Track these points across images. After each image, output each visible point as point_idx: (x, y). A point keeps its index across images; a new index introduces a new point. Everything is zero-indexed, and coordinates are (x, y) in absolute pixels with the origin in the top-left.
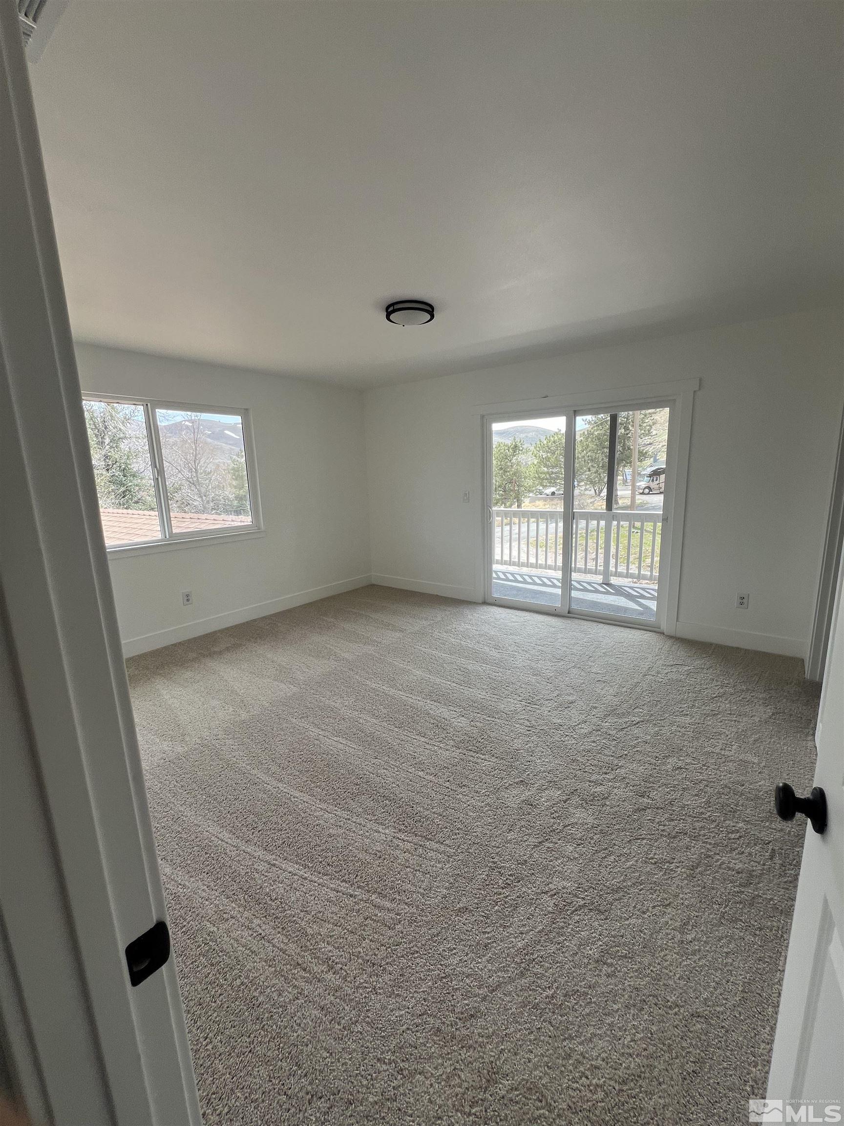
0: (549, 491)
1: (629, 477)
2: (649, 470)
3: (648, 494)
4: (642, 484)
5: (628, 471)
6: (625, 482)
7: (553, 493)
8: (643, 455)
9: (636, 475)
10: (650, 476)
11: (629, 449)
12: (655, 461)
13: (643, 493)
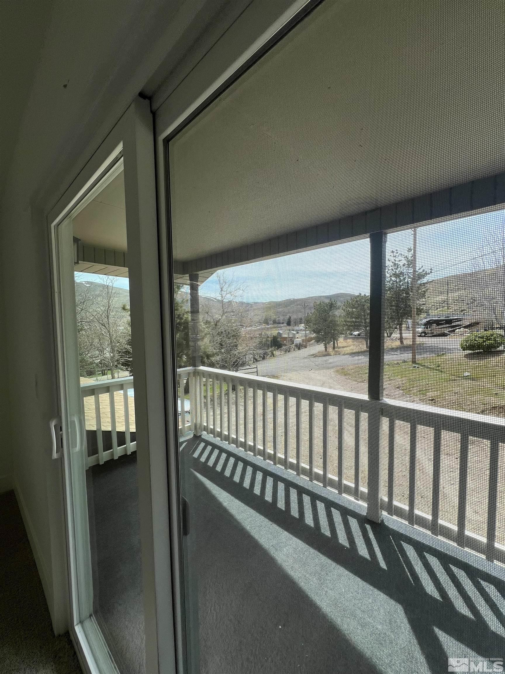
0: (356, 333)
1: (410, 325)
2: (424, 321)
3: (425, 336)
4: (420, 330)
5: (410, 321)
6: (408, 328)
7: (359, 335)
8: (420, 311)
9: (415, 324)
10: (425, 325)
11: (410, 306)
12: (428, 315)
13: (420, 336)
